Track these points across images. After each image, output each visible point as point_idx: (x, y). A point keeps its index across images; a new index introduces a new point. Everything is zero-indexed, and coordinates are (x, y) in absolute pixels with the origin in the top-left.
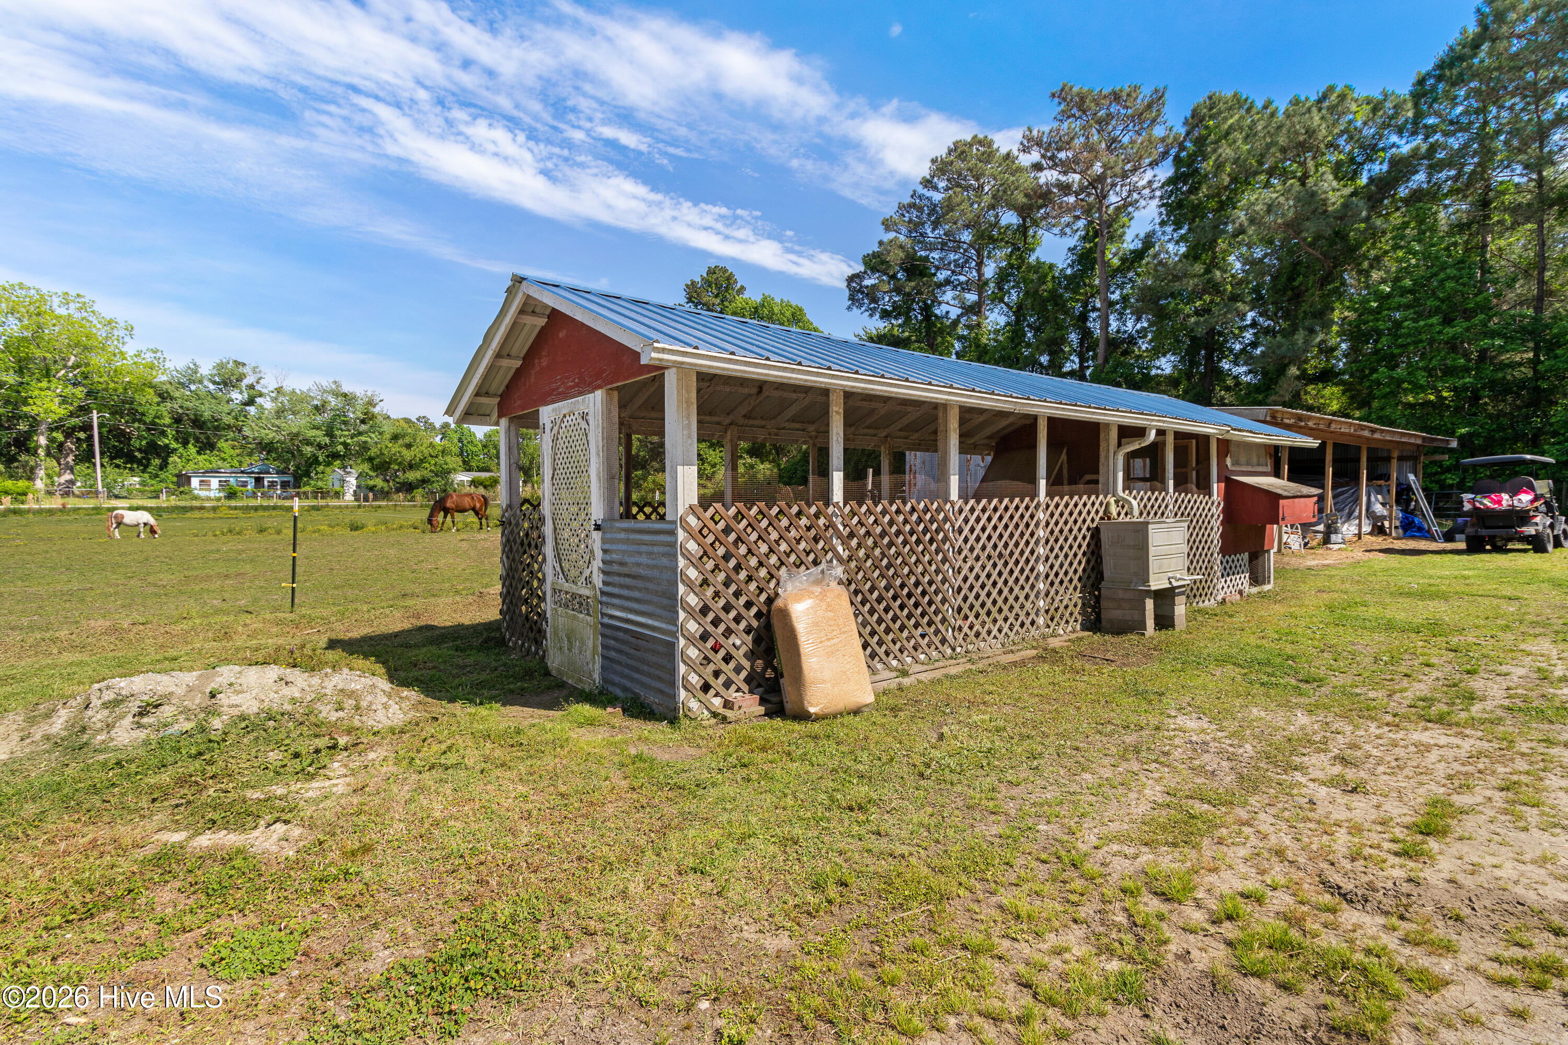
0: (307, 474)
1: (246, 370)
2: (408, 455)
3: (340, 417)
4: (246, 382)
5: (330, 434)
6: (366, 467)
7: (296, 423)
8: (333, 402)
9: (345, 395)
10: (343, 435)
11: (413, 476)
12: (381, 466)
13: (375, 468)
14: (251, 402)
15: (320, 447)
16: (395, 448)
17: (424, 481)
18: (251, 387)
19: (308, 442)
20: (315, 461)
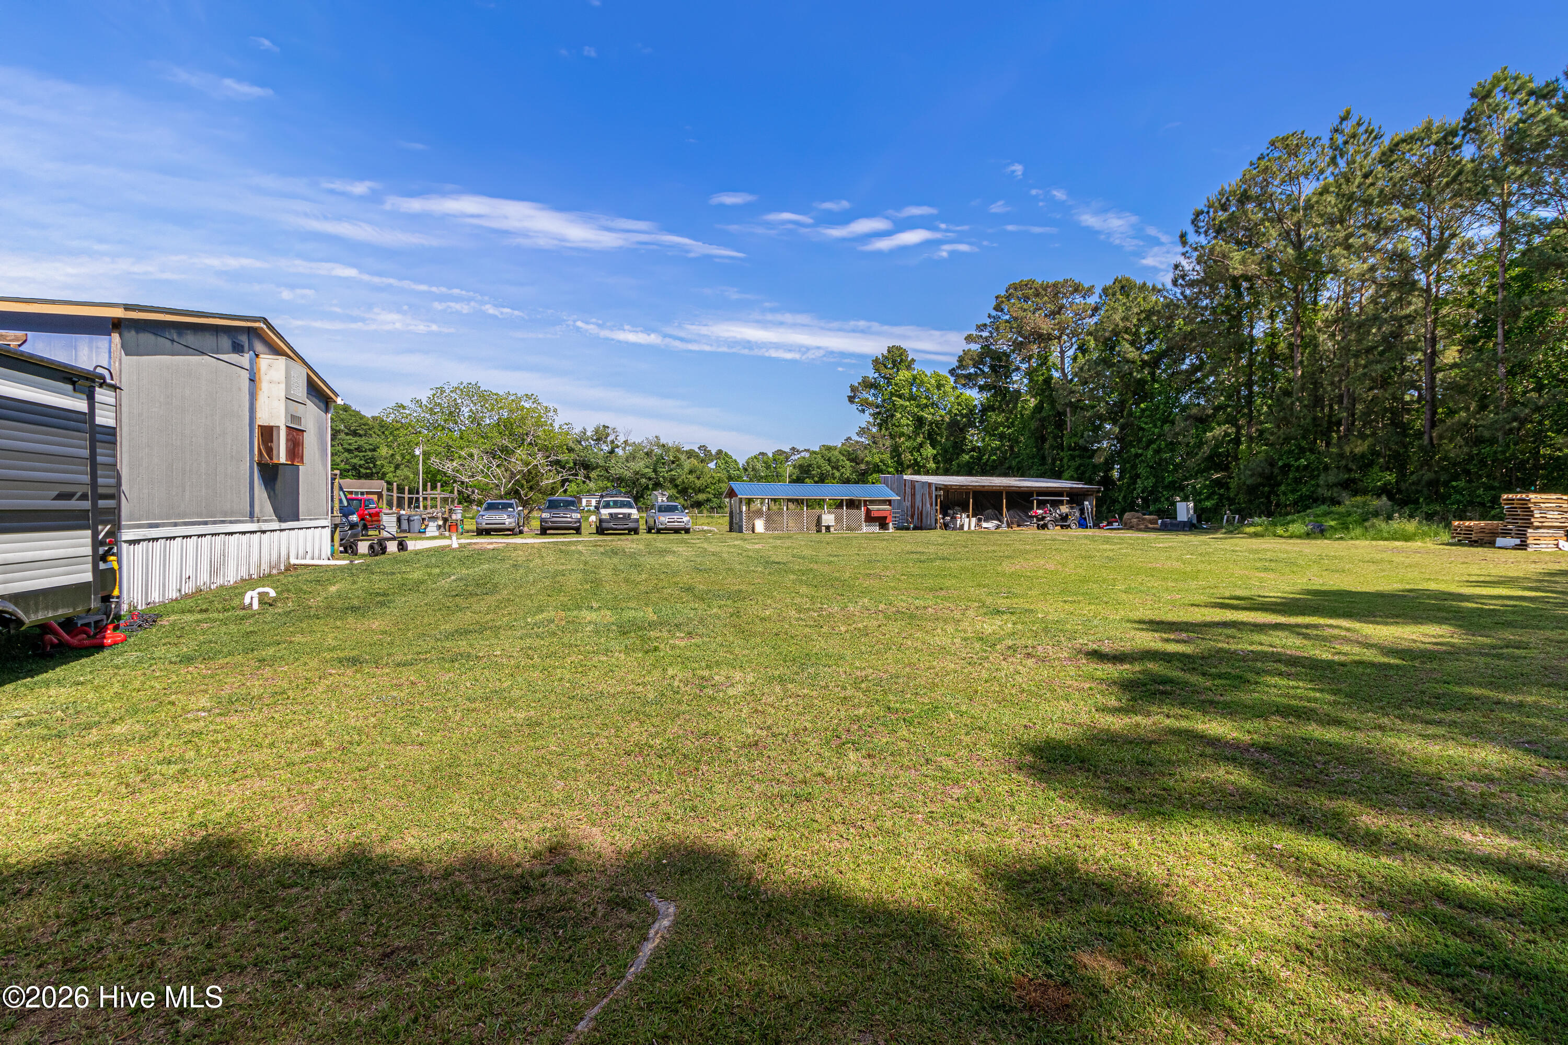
0: (642, 496)
1: (609, 431)
2: (698, 483)
3: (660, 460)
4: (609, 439)
5: (655, 471)
6: (673, 492)
7: (639, 465)
8: (657, 451)
9: (664, 446)
10: (663, 471)
11: (701, 497)
12: (683, 491)
13: (679, 492)
14: (612, 452)
15: (650, 479)
16: (692, 478)
17: (708, 500)
18: (612, 442)
19: (643, 475)
20: (647, 488)
